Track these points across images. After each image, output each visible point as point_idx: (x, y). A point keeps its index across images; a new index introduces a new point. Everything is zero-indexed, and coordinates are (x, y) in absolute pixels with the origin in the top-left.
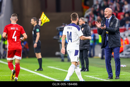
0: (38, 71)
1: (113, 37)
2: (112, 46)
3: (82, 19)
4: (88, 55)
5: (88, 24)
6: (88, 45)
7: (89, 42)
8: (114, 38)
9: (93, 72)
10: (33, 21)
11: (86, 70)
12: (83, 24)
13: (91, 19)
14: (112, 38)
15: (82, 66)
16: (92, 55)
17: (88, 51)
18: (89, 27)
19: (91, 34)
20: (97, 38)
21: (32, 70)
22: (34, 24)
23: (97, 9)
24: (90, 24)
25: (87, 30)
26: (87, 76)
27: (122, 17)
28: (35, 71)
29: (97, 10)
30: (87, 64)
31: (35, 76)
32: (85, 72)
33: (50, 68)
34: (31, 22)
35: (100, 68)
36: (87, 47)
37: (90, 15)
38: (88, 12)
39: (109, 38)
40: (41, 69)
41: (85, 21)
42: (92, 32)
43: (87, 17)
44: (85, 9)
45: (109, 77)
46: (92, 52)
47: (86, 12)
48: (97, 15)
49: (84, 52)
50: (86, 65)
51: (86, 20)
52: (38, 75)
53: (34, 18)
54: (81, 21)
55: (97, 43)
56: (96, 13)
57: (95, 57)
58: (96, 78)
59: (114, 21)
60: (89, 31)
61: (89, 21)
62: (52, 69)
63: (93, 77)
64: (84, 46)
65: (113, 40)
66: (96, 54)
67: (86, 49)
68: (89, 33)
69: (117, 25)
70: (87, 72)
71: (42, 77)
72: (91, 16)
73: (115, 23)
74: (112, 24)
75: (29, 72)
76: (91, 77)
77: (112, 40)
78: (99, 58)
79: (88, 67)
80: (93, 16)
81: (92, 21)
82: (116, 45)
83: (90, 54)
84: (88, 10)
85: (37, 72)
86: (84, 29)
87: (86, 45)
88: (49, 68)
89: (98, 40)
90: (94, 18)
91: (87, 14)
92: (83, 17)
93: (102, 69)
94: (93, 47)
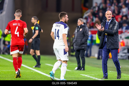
0: (36, 68)
1: (112, 38)
2: (109, 47)
3: (80, 20)
4: (85, 54)
5: (86, 24)
6: (85, 45)
7: (86, 43)
8: (112, 40)
9: (89, 72)
10: (34, 20)
11: (83, 69)
12: (81, 25)
13: (89, 20)
14: (110, 40)
15: (78, 65)
16: (89, 55)
17: (85, 50)
18: (87, 28)
19: (88, 35)
20: (94, 39)
21: (30, 66)
22: (34, 23)
23: (95, 10)
24: (88, 25)
25: (85, 31)
26: (83, 75)
27: (119, 19)
28: (33, 68)
29: (96, 12)
30: (84, 63)
31: (33, 72)
32: (81, 71)
33: (48, 66)
34: (32, 21)
35: (96, 68)
36: (84, 47)
37: (89, 16)
38: (86, 13)
39: (108, 40)
40: (39, 66)
41: (83, 22)
42: (90, 33)
43: (86, 18)
44: (84, 11)
45: (104, 77)
46: (89, 52)
47: (84, 14)
48: (96, 17)
49: (81, 51)
50: (82, 64)
51: (85, 21)
52: (36, 72)
53: (34, 17)
54: (79, 22)
55: (94, 43)
56: (94, 14)
57: (91, 57)
58: (91, 77)
59: (113, 24)
60: (87, 31)
61: (88, 21)
62: (49, 66)
63: (89, 76)
64: (82, 46)
65: (112, 41)
66: (93, 54)
67: (84, 49)
68: (87, 33)
69: (116, 28)
70: (83, 71)
71: (39, 73)
72: (90, 18)
73: (114, 25)
74: (111, 26)
75: (27, 68)
76: (86, 76)
77: (110, 41)
78: (96, 58)
79: (84, 66)
80: (91, 17)
81: (90, 22)
82: (114, 46)
83: (87, 54)
84: (87, 12)
85: (34, 69)
86: (82, 30)
87: (84, 45)
88: (46, 65)
89: (95, 41)
90: (93, 20)
91: (86, 15)
92: (82, 18)
93: (98, 69)
94: (90, 47)
